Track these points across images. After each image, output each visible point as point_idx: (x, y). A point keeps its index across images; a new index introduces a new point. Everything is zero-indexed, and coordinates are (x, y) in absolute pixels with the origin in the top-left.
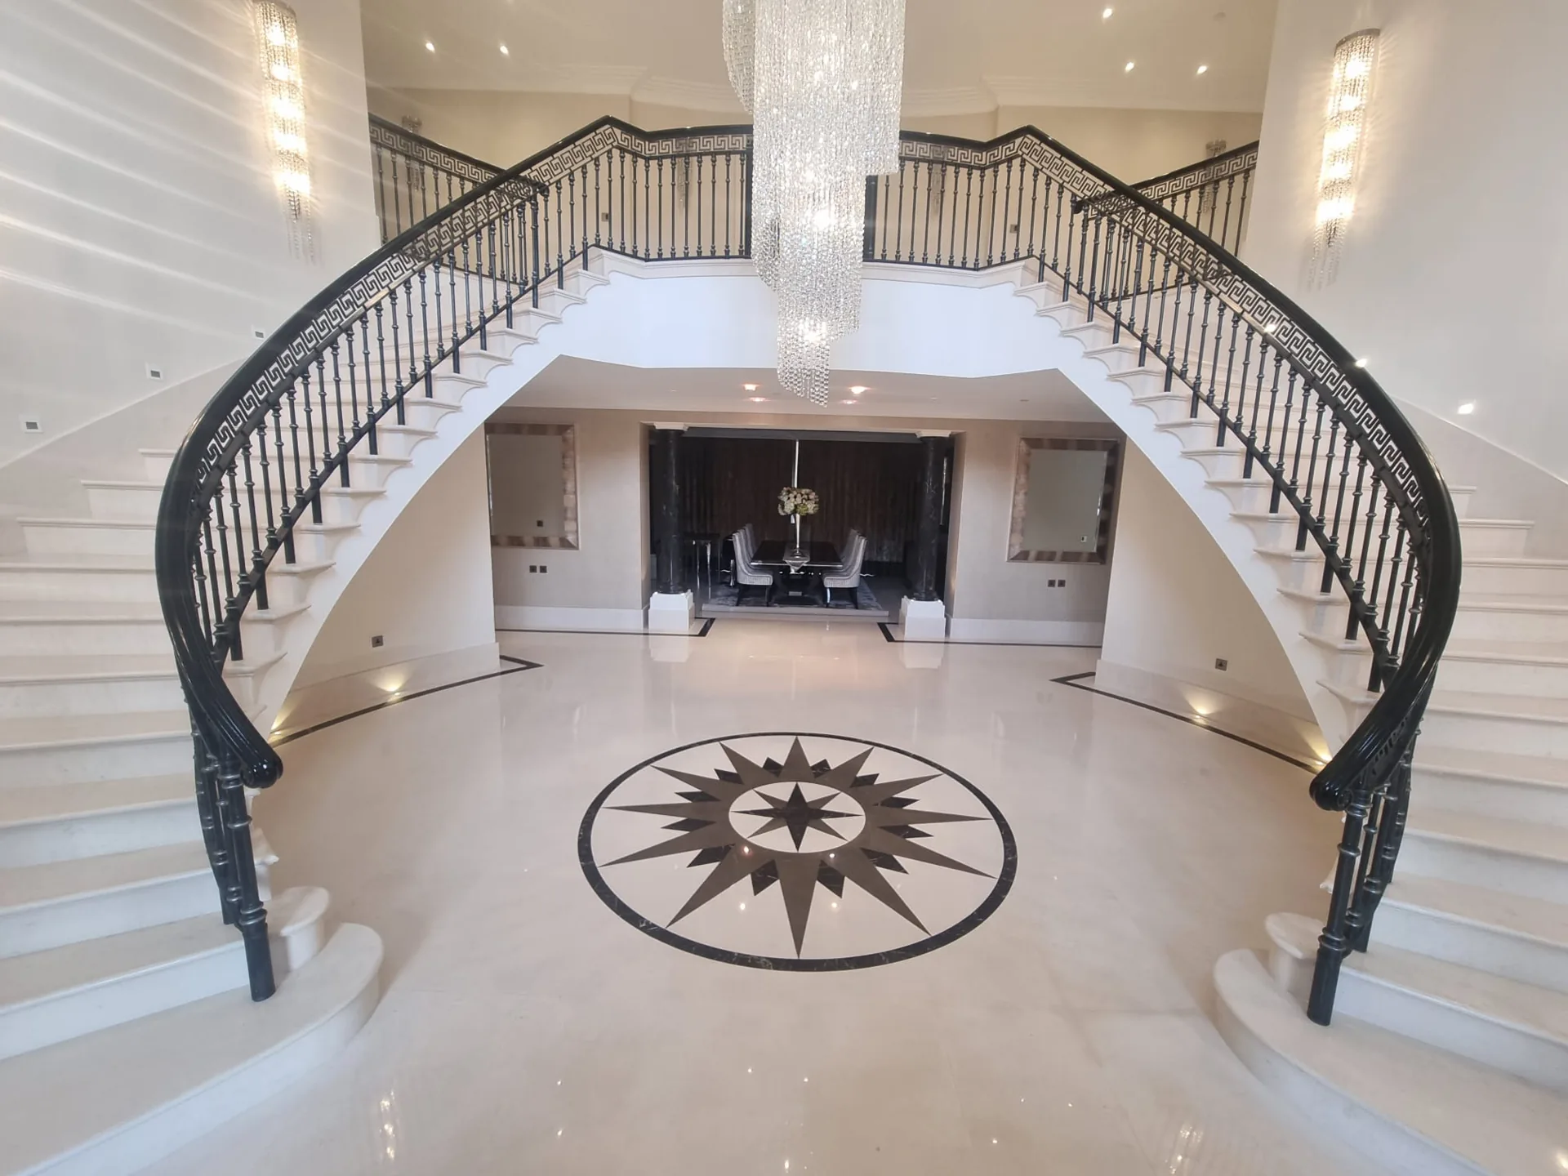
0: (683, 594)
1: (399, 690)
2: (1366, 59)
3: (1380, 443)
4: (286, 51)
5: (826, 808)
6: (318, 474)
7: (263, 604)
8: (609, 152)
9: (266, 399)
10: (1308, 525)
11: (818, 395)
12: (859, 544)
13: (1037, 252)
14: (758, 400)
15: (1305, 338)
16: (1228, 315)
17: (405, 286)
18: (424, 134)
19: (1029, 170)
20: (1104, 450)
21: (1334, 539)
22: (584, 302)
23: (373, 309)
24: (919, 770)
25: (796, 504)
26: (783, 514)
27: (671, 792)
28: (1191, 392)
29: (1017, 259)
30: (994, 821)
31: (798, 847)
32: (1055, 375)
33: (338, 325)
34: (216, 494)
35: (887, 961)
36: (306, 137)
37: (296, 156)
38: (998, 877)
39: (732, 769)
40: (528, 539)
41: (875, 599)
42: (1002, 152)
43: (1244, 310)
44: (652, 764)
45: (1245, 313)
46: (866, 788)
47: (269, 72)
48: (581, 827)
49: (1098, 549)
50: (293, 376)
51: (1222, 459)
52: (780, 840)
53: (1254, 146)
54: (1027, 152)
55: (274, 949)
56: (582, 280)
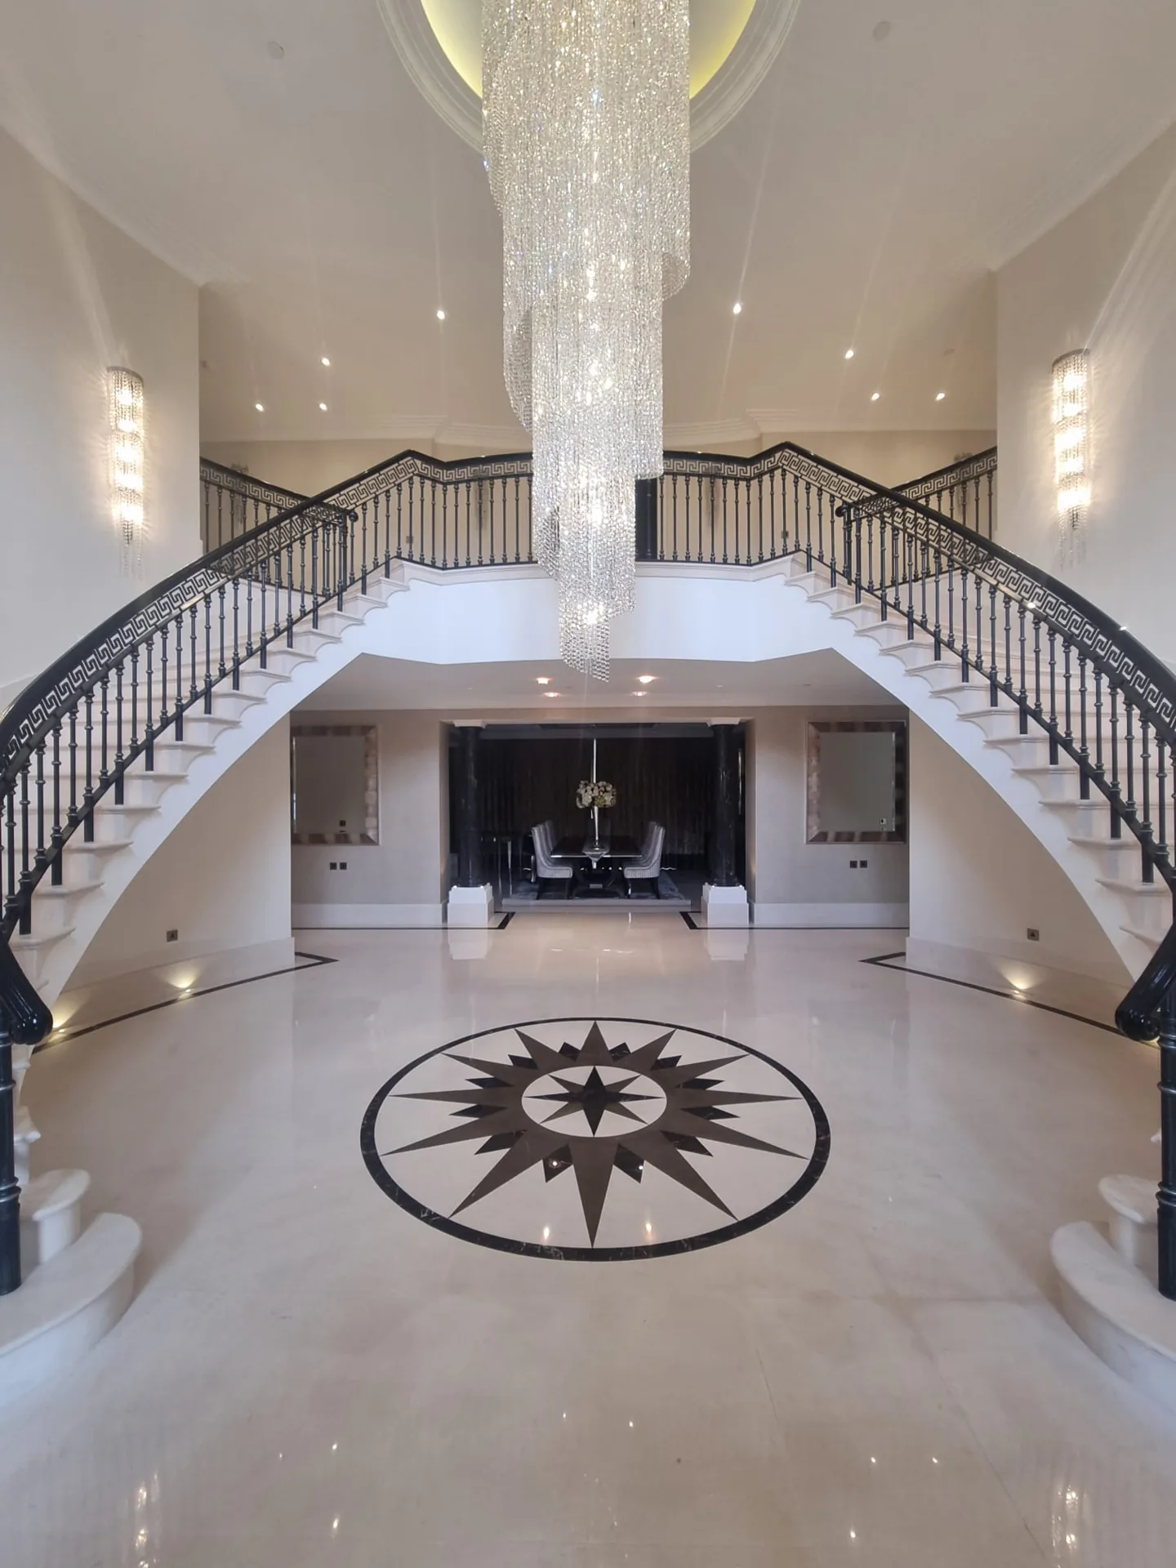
0: (482, 887)
1: (190, 987)
2: (1080, 373)
3: (1141, 687)
4: (132, 409)
5: (624, 1091)
6: (124, 758)
7: (57, 879)
8: (411, 479)
9: (80, 687)
10: (1089, 774)
11: (599, 671)
12: (658, 833)
13: (803, 546)
14: (552, 695)
15: (1058, 600)
16: (985, 587)
17: (219, 592)
18: (250, 474)
19: (790, 478)
20: (892, 731)
21: (1115, 784)
22: (385, 605)
23: (188, 611)
24: (727, 1051)
25: (594, 795)
26: (581, 807)
27: (463, 1078)
28: (960, 660)
29: (785, 554)
30: (804, 1100)
31: (594, 1133)
32: (830, 654)
33: (155, 624)
34: (23, 770)
35: (690, 1248)
36: (144, 477)
37: (133, 491)
38: (810, 1158)
39: (526, 1054)
40: (330, 837)
41: (677, 890)
42: (765, 465)
43: (999, 582)
44: (444, 1052)
45: (1000, 584)
46: (666, 1071)
47: (116, 425)
48: (366, 1115)
49: (897, 827)
50: (108, 667)
51: (997, 719)
52: (575, 1125)
53: (993, 451)
54: (786, 463)
55: (24, 1235)
56: (383, 586)
